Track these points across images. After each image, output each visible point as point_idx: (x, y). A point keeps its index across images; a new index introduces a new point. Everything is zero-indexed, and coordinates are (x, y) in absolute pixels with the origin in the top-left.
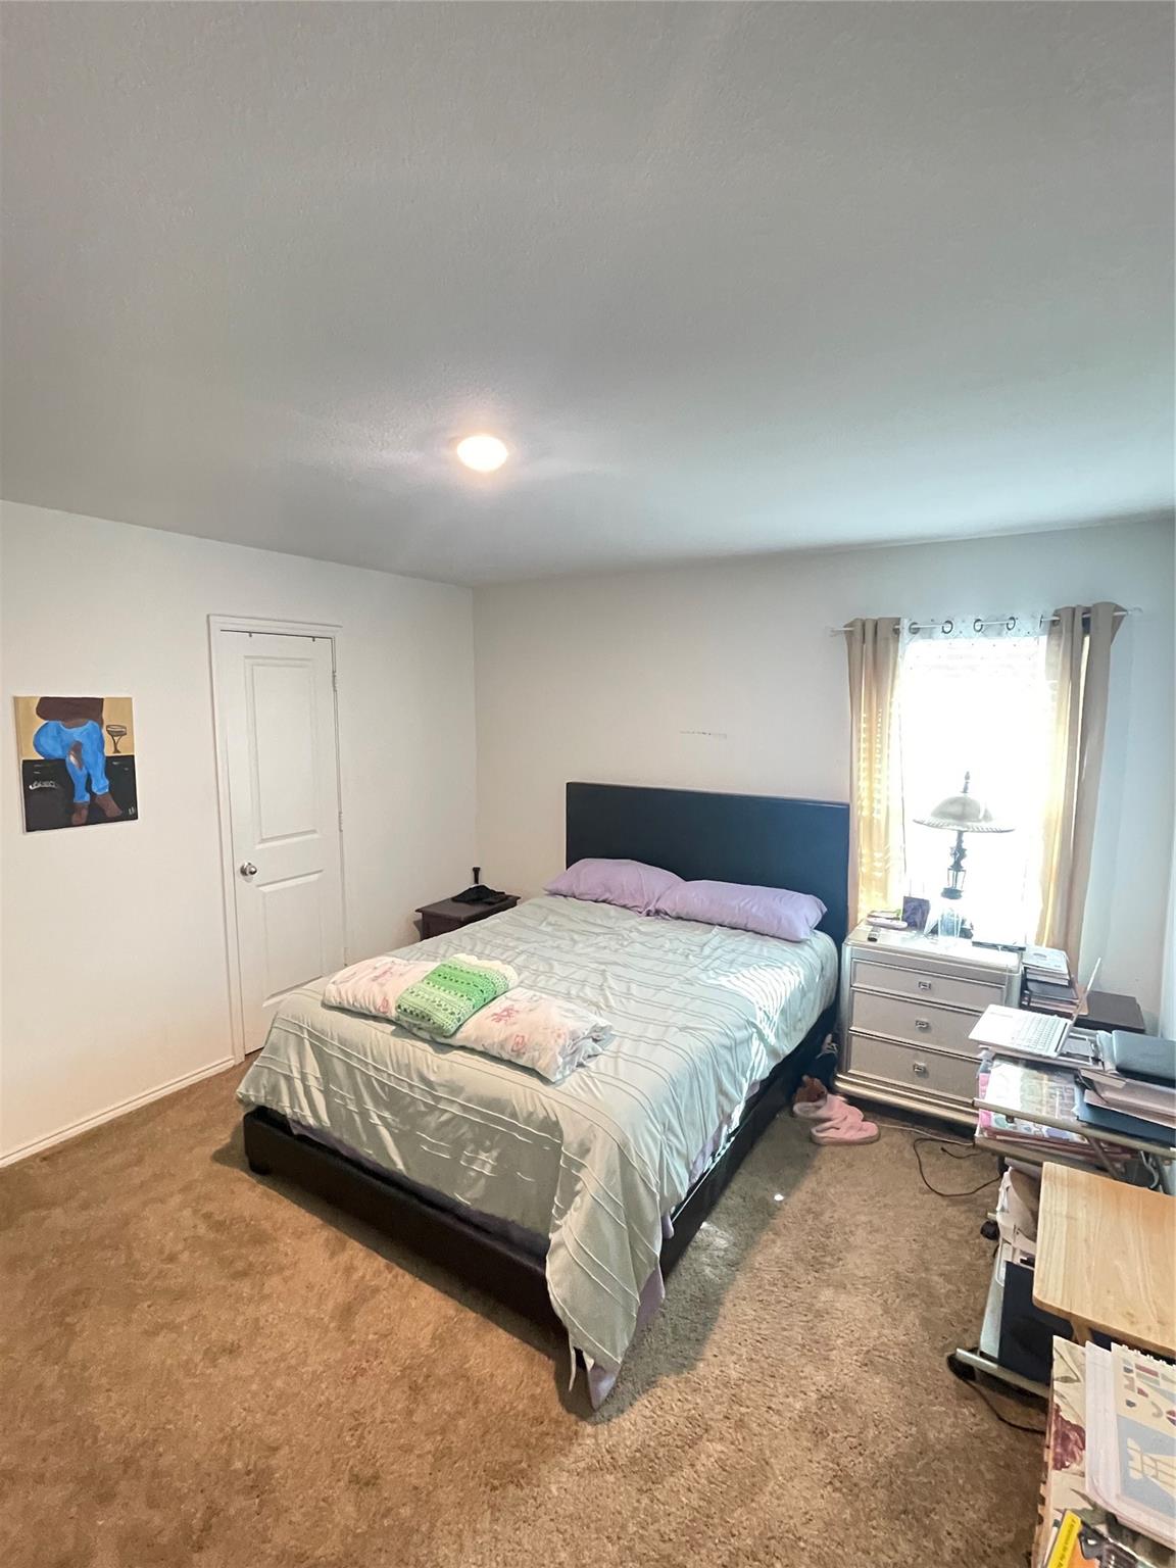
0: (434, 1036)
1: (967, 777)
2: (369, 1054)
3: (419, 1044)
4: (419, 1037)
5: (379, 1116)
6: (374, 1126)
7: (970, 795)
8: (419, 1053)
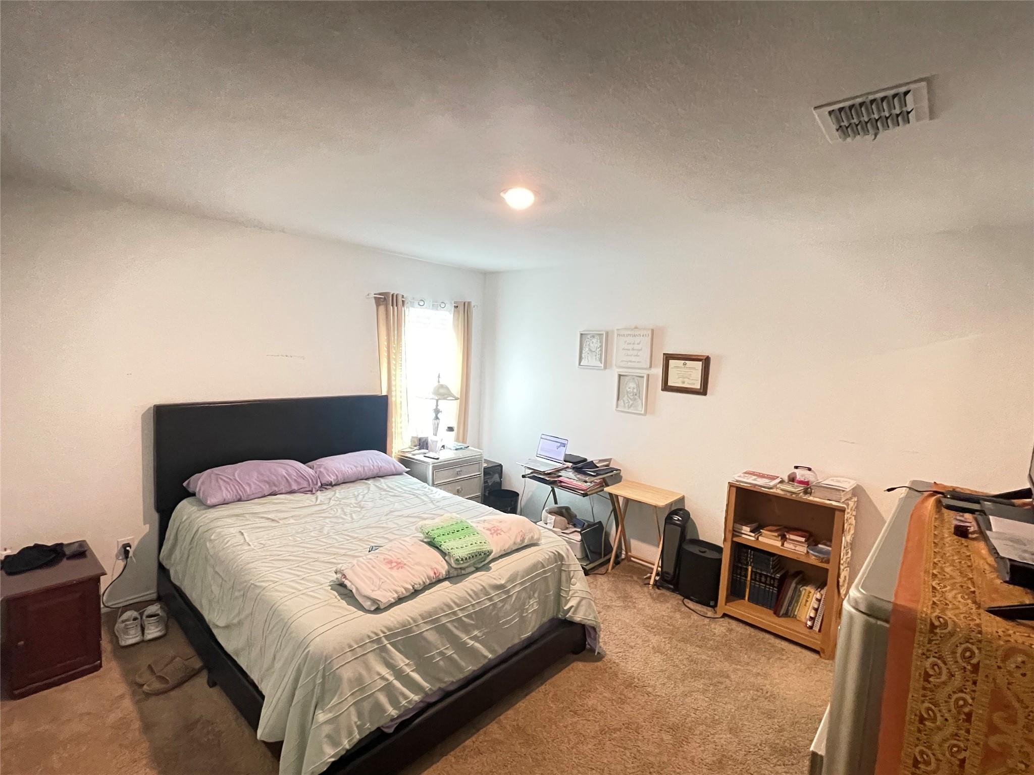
0: (475, 566)
1: (439, 377)
2: (470, 599)
3: (471, 577)
4: (469, 573)
5: (471, 638)
6: (472, 647)
7: (441, 383)
8: (476, 581)
